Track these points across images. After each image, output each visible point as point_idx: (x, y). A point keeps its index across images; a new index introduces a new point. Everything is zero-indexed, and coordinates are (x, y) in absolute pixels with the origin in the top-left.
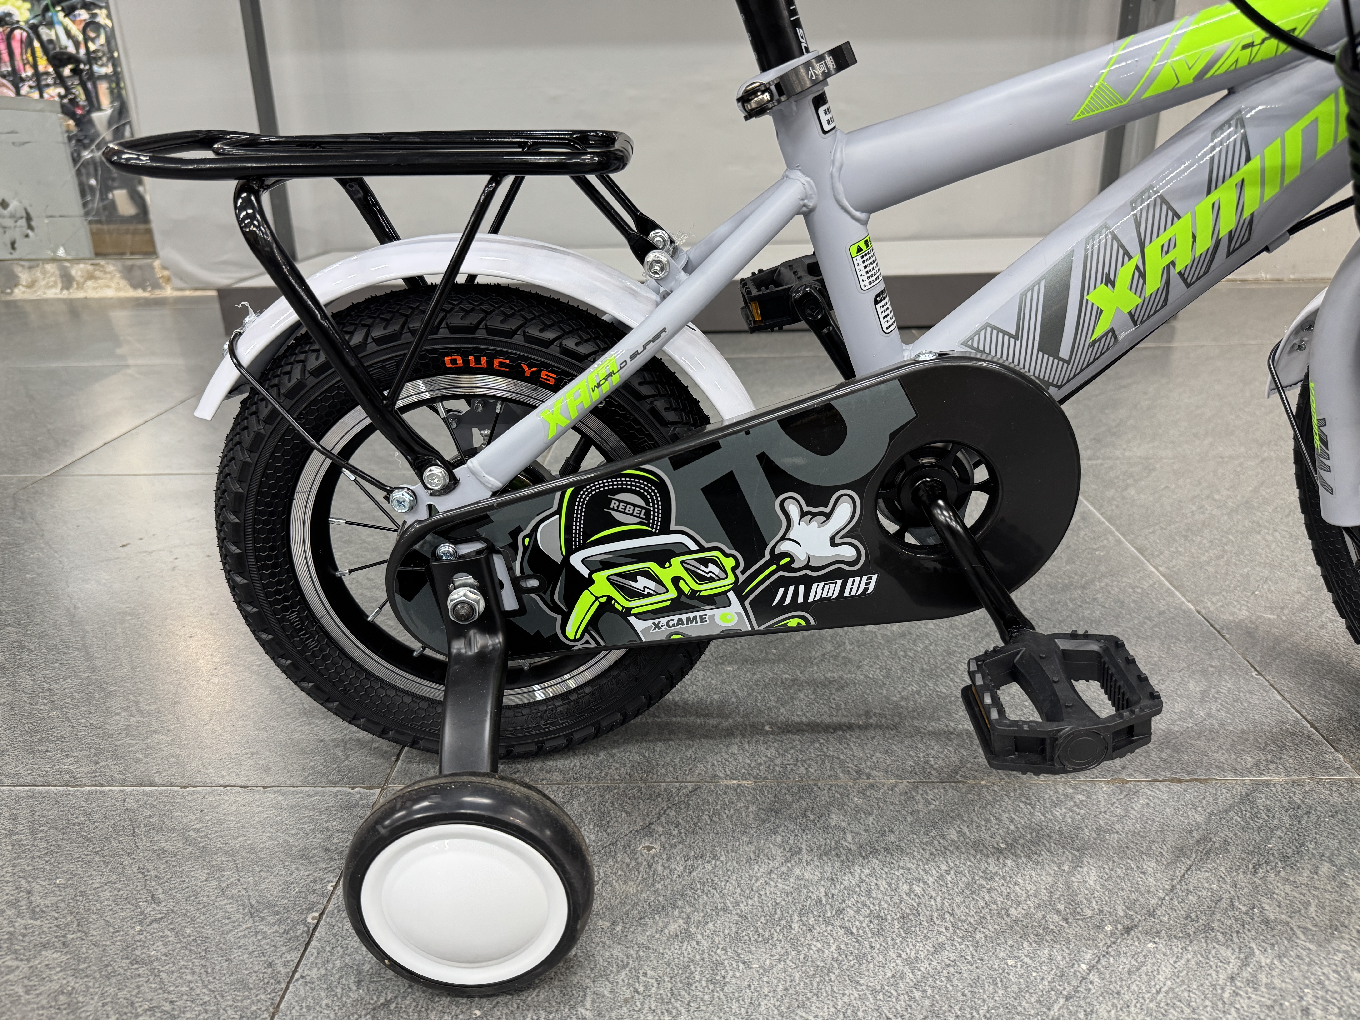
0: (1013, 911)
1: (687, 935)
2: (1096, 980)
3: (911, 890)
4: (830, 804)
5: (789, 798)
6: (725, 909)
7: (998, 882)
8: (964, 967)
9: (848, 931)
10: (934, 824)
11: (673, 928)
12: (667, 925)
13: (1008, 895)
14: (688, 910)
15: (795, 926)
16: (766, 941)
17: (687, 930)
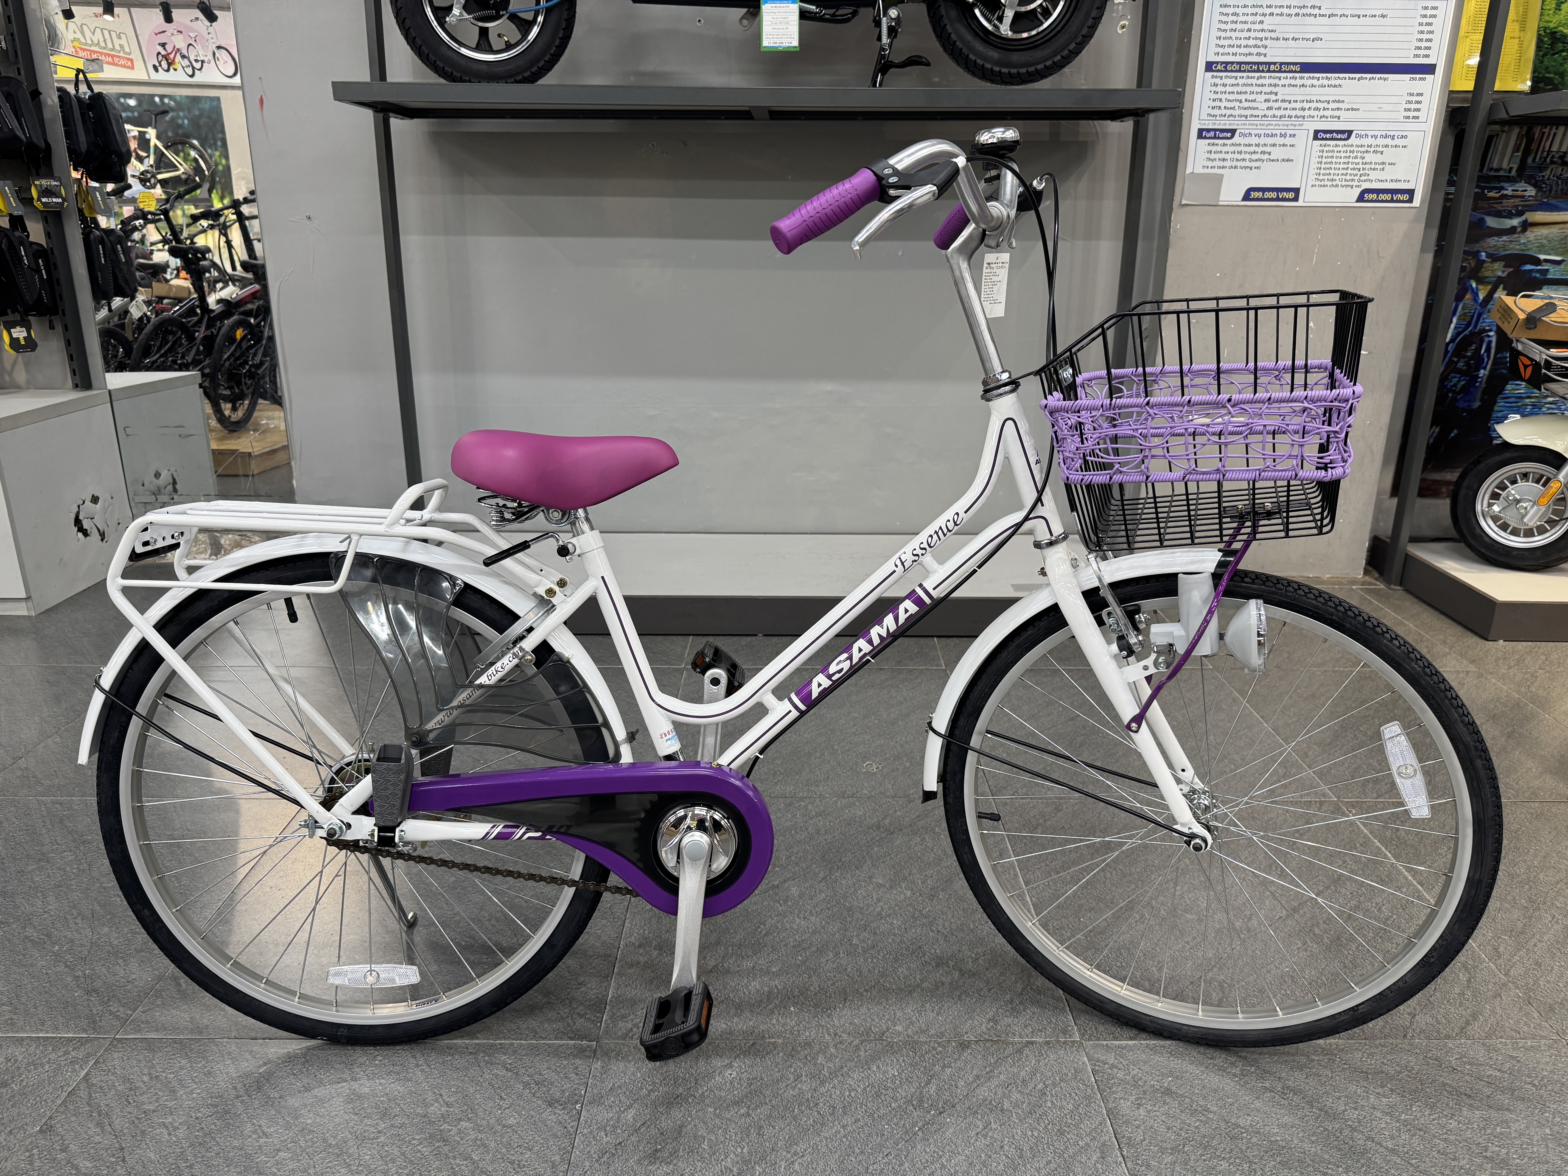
0: (893, 1105)
1: (748, 1115)
2: (920, 1133)
3: (850, 1095)
4: (819, 1052)
5: (799, 1049)
6: (766, 1103)
7: (890, 1091)
8: (866, 1129)
9: (819, 1113)
10: (867, 1062)
11: (742, 1111)
12: (739, 1110)
13: (892, 1098)
14: (749, 1103)
15: (796, 1111)
16: (782, 1117)
17: (748, 1113)
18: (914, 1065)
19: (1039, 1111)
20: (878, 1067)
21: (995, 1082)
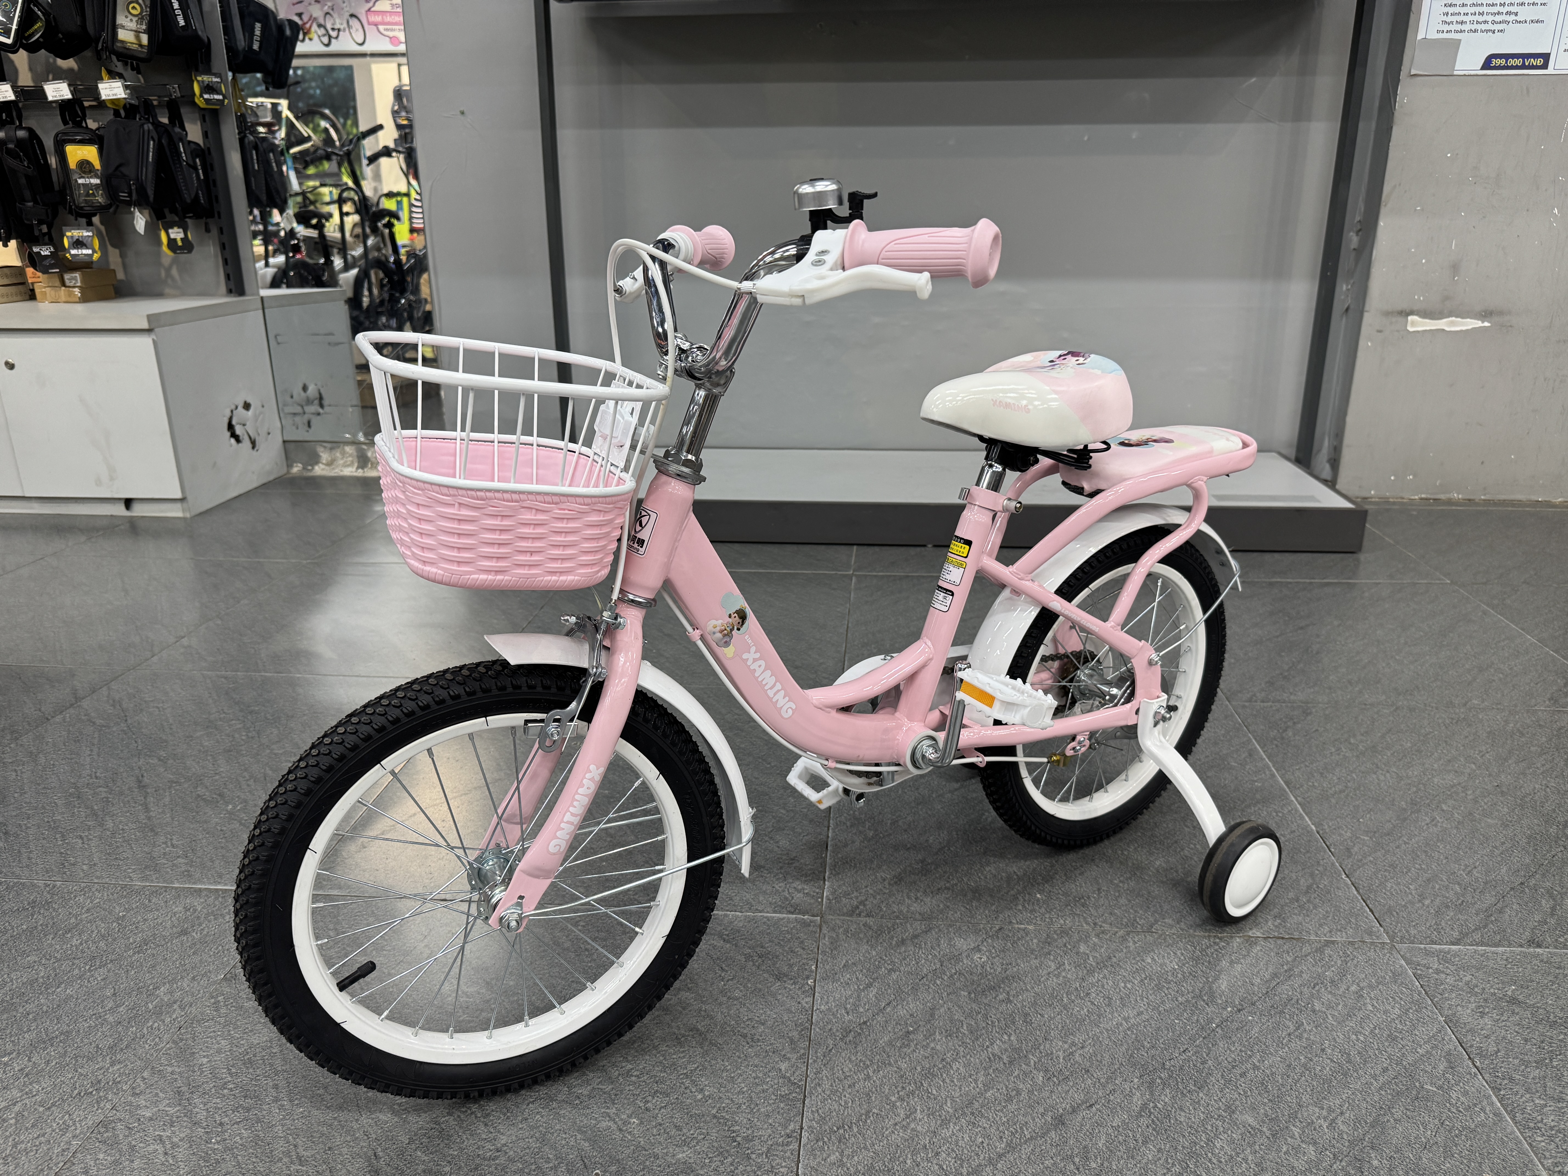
0: (1180, 999)
1: (1009, 1001)
2: (1220, 1031)
4: (1080, 941)
5: (1056, 937)
6: (1027, 990)
7: (1172, 985)
9: (1092, 1003)
10: (1139, 954)
11: (1001, 997)
12: (997, 996)
13: (1177, 992)
14: (1008, 989)
15: (1065, 999)
16: (1050, 1006)
17: (1008, 999)
18: (1196, 960)
19: (1360, 1014)
20: (1153, 959)
21: (1297, 982)
